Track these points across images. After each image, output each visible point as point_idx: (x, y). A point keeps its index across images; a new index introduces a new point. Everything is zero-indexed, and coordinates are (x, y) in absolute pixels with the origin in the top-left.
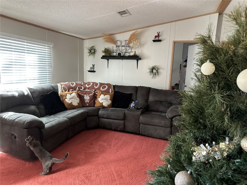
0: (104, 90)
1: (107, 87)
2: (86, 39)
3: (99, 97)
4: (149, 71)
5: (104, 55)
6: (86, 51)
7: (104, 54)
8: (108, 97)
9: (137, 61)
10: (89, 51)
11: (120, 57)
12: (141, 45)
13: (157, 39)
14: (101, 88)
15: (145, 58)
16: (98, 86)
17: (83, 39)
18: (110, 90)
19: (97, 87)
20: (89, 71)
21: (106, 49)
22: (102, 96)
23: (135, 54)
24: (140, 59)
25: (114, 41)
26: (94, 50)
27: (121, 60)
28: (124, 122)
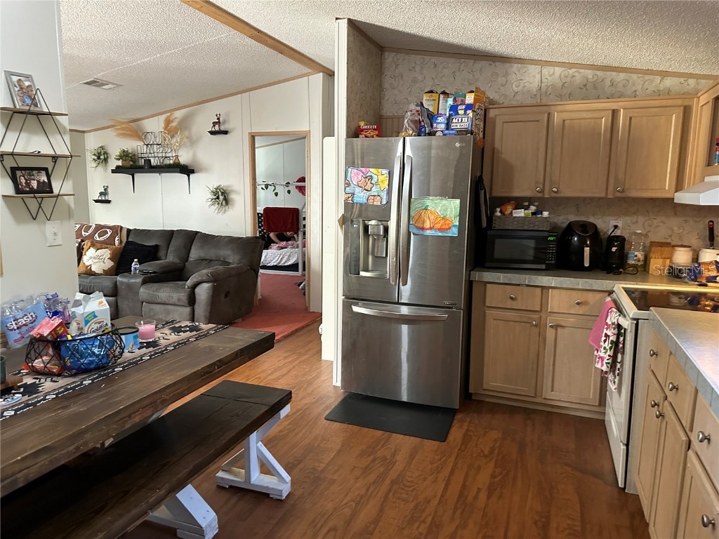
0: (102, 239)
1: (109, 234)
2: (90, 131)
3: (85, 254)
4: (211, 196)
5: (121, 165)
6: (90, 157)
7: (120, 163)
8: (106, 253)
9: (189, 176)
10: (94, 157)
11: (149, 168)
12: (193, 142)
13: (217, 128)
14: (97, 235)
15: (200, 171)
16: (90, 232)
17: (84, 132)
18: (117, 239)
19: (87, 234)
20: (97, 201)
21: (124, 151)
22: (92, 250)
23: (177, 161)
24: (193, 172)
25: (139, 134)
26: (105, 153)
27: (157, 174)
28: (117, 302)
